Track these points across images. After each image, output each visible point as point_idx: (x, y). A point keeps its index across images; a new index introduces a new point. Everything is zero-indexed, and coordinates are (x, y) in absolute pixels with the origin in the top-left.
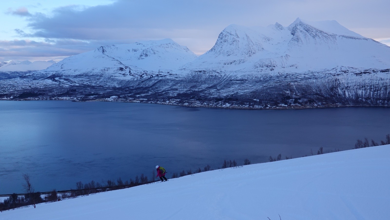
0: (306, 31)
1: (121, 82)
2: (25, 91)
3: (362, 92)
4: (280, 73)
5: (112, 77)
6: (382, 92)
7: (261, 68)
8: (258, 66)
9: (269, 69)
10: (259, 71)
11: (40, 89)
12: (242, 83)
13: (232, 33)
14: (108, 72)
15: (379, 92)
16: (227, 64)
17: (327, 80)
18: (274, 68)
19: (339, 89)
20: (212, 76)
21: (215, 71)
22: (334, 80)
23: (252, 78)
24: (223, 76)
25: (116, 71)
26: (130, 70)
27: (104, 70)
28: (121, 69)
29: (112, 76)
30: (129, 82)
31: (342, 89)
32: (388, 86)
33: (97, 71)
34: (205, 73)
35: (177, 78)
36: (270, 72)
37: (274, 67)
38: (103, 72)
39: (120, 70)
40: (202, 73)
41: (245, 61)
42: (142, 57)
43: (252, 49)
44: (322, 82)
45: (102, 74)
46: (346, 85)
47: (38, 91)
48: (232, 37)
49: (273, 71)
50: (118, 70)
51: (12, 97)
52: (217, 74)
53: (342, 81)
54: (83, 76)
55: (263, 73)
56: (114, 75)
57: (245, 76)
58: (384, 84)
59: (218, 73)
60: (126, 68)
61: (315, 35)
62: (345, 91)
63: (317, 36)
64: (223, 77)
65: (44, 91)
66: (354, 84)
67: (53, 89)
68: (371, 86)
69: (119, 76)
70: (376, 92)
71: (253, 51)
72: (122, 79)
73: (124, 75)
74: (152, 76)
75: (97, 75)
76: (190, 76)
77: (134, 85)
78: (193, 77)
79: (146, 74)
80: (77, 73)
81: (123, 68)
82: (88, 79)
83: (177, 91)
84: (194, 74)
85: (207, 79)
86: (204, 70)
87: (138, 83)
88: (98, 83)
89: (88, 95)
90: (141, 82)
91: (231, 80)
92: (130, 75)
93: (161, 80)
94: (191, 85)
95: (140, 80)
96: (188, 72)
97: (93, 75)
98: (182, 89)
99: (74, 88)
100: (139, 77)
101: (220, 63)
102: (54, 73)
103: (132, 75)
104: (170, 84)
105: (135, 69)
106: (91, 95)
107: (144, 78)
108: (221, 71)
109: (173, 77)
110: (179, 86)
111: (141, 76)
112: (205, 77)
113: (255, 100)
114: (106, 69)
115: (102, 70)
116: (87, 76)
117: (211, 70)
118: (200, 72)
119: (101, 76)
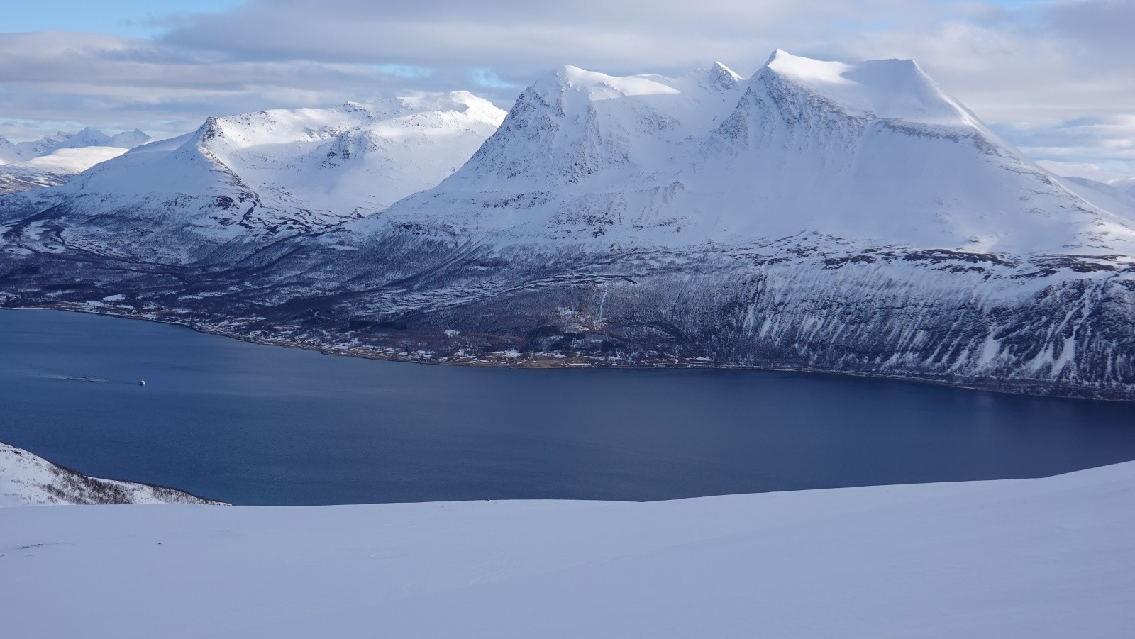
0: (771, 102)
1: (205, 244)
3: (815, 325)
4: (616, 247)
5: (185, 229)
6: (870, 327)
7: (568, 227)
8: (564, 218)
9: (590, 229)
10: (557, 235)
12: (488, 274)
13: (547, 101)
14: (186, 209)
15: (861, 326)
16: (492, 207)
17: (726, 277)
18: (607, 227)
19: (751, 309)
20: (430, 243)
21: (445, 228)
22: (750, 279)
23: (526, 260)
24: (460, 246)
25: (207, 208)
26: (255, 205)
27: (173, 204)
28: (225, 202)
30: (227, 247)
31: (761, 311)
32: (897, 308)
33: (154, 207)
34: (418, 234)
35: (341, 243)
36: (591, 239)
37: (611, 222)
38: (168, 209)
39: (220, 205)
40: (409, 233)
41: (549, 198)
42: (333, 160)
43: (587, 159)
44: (708, 285)
45: (165, 217)
46: (778, 299)
48: (544, 110)
49: (600, 237)
50: (213, 207)
52: (448, 238)
53: (774, 282)
54: (109, 221)
55: (568, 241)
56: (195, 222)
57: (511, 248)
58: (889, 300)
59: (453, 234)
60: (242, 200)
61: (797, 115)
62: (764, 318)
63: (802, 121)
64: (459, 250)
66: (803, 295)
68: (848, 305)
69: (206, 227)
70: (852, 328)
71: (589, 165)
72: (210, 238)
73: (224, 222)
74: (307, 229)
75: (146, 220)
76: (378, 239)
77: (234, 259)
78: (382, 244)
79: (295, 222)
80: (106, 208)
81: (233, 197)
82: (117, 229)
83: (302, 290)
84: (390, 234)
85: (411, 254)
86: (421, 221)
87: (248, 253)
88: (135, 245)
89: (54, 288)
90: (257, 252)
91: (469, 263)
92: (241, 224)
93: (299, 249)
94: (361, 269)
95: (259, 243)
96: (379, 226)
97: (138, 219)
98: (324, 283)
99: (42, 260)
100: (265, 231)
101: (474, 202)
102: (59, 201)
103: (247, 226)
104: (310, 263)
105: (273, 204)
106: (63, 287)
107: (276, 236)
108: (465, 230)
109: (336, 240)
110: (326, 272)
111: (273, 230)
112: (410, 247)
113: (449, 333)
114: (180, 201)
115: (167, 204)
116: (121, 219)
117: (440, 222)
118: (408, 227)
119: (158, 223)
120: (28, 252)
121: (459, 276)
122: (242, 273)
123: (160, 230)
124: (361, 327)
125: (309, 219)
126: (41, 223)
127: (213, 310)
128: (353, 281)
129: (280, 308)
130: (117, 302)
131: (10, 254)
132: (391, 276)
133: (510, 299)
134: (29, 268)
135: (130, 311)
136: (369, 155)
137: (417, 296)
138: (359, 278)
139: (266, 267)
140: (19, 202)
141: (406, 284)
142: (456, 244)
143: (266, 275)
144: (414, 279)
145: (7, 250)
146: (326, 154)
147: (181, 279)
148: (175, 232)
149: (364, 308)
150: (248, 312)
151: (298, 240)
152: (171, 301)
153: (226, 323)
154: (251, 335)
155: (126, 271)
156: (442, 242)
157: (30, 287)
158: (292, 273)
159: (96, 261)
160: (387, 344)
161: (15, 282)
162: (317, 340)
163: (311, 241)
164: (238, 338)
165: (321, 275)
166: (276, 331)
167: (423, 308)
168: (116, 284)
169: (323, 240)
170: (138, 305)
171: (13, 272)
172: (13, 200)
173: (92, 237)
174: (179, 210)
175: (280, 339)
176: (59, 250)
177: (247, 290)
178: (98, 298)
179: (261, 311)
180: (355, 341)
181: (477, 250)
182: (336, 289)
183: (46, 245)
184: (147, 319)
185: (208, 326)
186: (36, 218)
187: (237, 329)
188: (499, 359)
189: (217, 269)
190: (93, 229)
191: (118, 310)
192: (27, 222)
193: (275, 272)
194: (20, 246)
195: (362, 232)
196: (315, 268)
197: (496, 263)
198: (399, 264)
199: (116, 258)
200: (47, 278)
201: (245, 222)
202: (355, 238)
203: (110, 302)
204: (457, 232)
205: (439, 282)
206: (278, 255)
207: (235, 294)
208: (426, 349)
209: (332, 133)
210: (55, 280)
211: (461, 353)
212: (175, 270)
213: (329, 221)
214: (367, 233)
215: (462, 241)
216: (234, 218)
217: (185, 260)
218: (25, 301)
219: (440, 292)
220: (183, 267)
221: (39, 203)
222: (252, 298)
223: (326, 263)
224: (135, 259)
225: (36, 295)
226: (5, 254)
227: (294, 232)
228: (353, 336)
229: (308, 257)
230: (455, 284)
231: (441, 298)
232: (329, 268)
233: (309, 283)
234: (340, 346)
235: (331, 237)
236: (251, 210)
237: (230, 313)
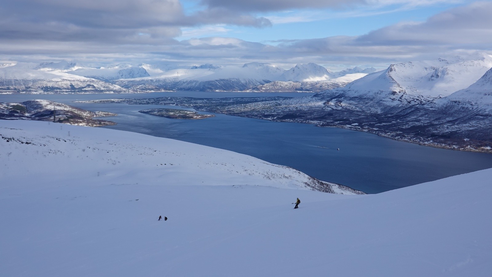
1: (386, 107)
2: (290, 112)
5: (380, 102)
11: (304, 111)
12: (483, 119)
14: (381, 95)
16: (487, 95)
20: (463, 108)
21: (469, 102)
24: (474, 109)
25: (388, 95)
26: (404, 94)
27: (377, 93)
28: (394, 93)
29: (381, 100)
30: (394, 108)
33: (371, 94)
34: (459, 104)
35: (432, 107)
38: (375, 95)
39: (392, 94)
40: (456, 104)
42: (433, 78)
45: (374, 98)
47: (301, 113)
50: (390, 95)
51: (275, 118)
52: (470, 106)
54: (356, 99)
56: (384, 100)
59: (472, 105)
60: (400, 92)
65: (305, 113)
67: (315, 112)
69: (387, 101)
72: (388, 105)
73: (393, 100)
74: (421, 102)
75: (368, 99)
76: (445, 106)
77: (395, 112)
78: (446, 108)
79: (417, 100)
80: (356, 95)
81: (397, 91)
82: (358, 102)
83: (416, 123)
84: (449, 104)
85: (456, 112)
86: (460, 100)
87: (400, 110)
88: (364, 107)
89: (337, 120)
90: (403, 110)
91: (477, 115)
92: (399, 100)
93: (417, 109)
94: (438, 116)
95: (404, 107)
96: (445, 102)
97: (365, 98)
98: (424, 121)
99: (334, 112)
100: (406, 103)
101: (480, 93)
102: (342, 92)
103: (401, 101)
104: (420, 114)
105: (410, 94)
106: (340, 120)
107: (410, 104)
108: (476, 103)
109: (430, 106)
110: (425, 117)
111: (409, 102)
112: (456, 109)
113: (465, 140)
114: (379, 92)
115: (375, 93)
116: (360, 98)
117: (467, 100)
118: (455, 102)
119: (372, 100)
120: (330, 109)
121: (472, 120)
122: (397, 117)
123: (372, 102)
124: (435, 137)
125: (422, 99)
126: (335, 99)
127: (385, 129)
128: (434, 120)
129: (408, 129)
130: (356, 126)
131: (325, 110)
132: (448, 119)
133: (489, 128)
134: (330, 114)
135: (359, 129)
136: (446, 76)
137: (456, 126)
138: (436, 119)
139: (406, 115)
140: (330, 93)
141: (453, 122)
142: (473, 108)
143: (405, 118)
144: (456, 120)
145: (324, 108)
146: (431, 76)
147: (377, 118)
148: (377, 103)
149: (437, 130)
150: (397, 130)
151: (417, 106)
152: (373, 126)
153: (389, 133)
154: (397, 138)
155: (360, 115)
156: (467, 107)
157: (330, 120)
158: (414, 117)
159: (351, 112)
160: (442, 143)
161: (326, 118)
162: (418, 140)
163: (421, 106)
164: (392, 139)
165: (424, 118)
166: (405, 137)
167: (457, 131)
168: (356, 120)
169: (425, 106)
170: (362, 127)
171: (325, 115)
172: (328, 92)
173: (351, 104)
174: (379, 95)
175: (406, 139)
176: (340, 108)
177: (398, 123)
178: (350, 124)
179: (402, 130)
180: (431, 141)
181: (480, 111)
182: (428, 123)
183: (336, 107)
184: (364, 131)
185: (383, 135)
186: (334, 98)
187: (392, 136)
188: (483, 150)
189: (390, 115)
190: (351, 102)
191: (356, 128)
192: (331, 100)
193: (408, 117)
194: (328, 107)
195: (439, 104)
196: (422, 116)
197: (487, 115)
198: (451, 115)
199: (357, 111)
200: (335, 117)
201: (400, 100)
202: (437, 106)
203: (353, 126)
204: (473, 104)
205: (465, 122)
206: (410, 111)
207: (394, 124)
208: (456, 145)
209: (434, 69)
210: (338, 118)
211: (469, 146)
212: (376, 115)
213: (429, 99)
214: (441, 104)
215: (475, 107)
216: (397, 98)
217: (379, 112)
218: (328, 124)
219: (464, 125)
220: (379, 115)
221: (336, 93)
222: (399, 125)
223: (425, 114)
224: (363, 111)
225: (331, 123)
226: (324, 109)
227: (416, 103)
228: (431, 139)
229: (420, 112)
230: (471, 123)
231: (465, 127)
232: (426, 116)
233: (419, 121)
234: (426, 143)
235: (428, 105)
236: (402, 96)
237: (391, 130)
